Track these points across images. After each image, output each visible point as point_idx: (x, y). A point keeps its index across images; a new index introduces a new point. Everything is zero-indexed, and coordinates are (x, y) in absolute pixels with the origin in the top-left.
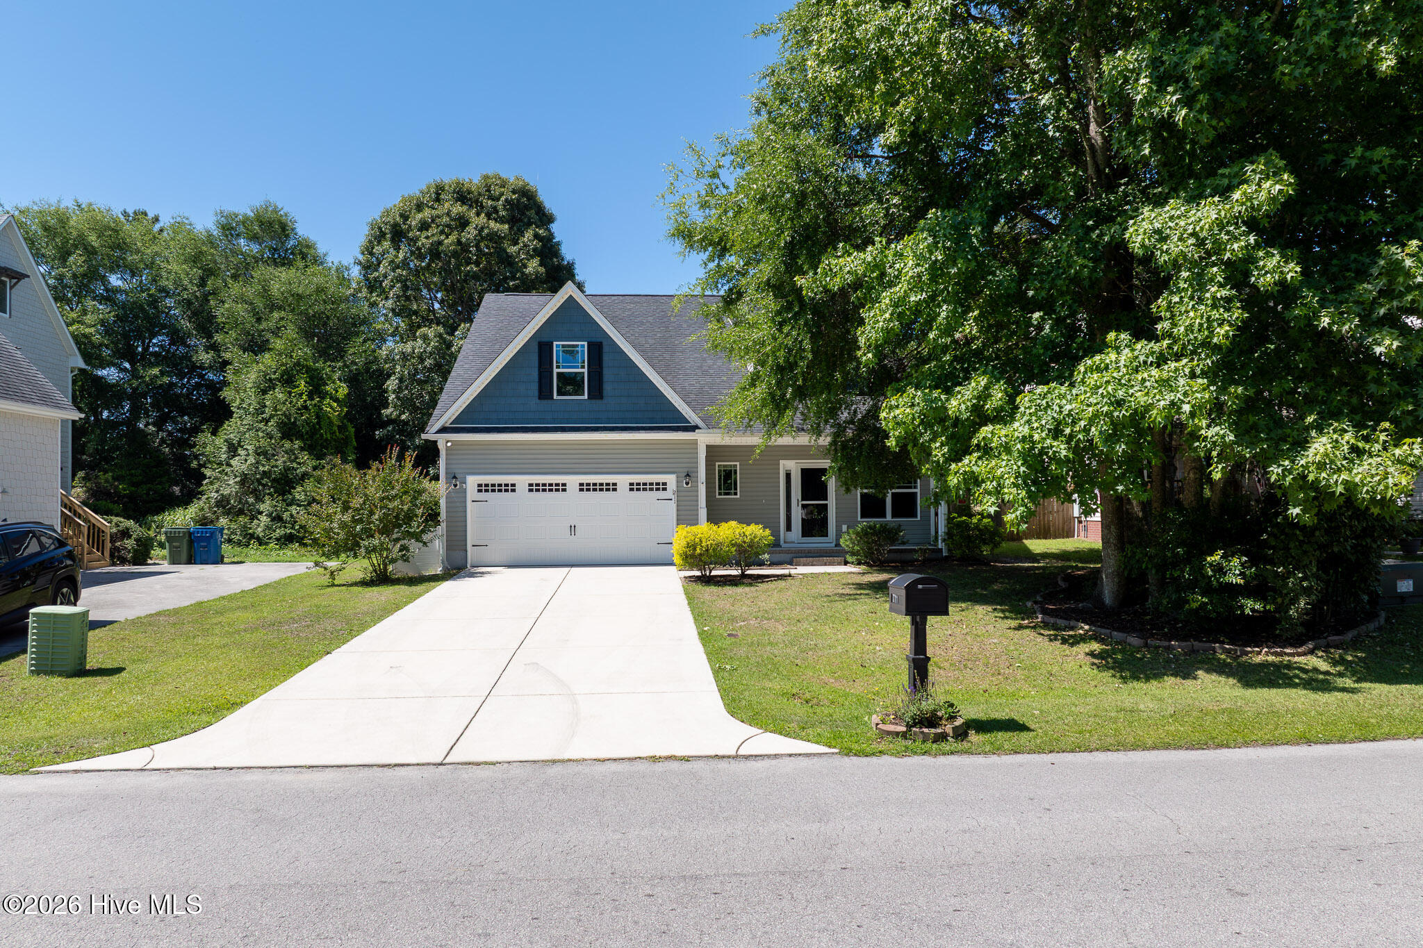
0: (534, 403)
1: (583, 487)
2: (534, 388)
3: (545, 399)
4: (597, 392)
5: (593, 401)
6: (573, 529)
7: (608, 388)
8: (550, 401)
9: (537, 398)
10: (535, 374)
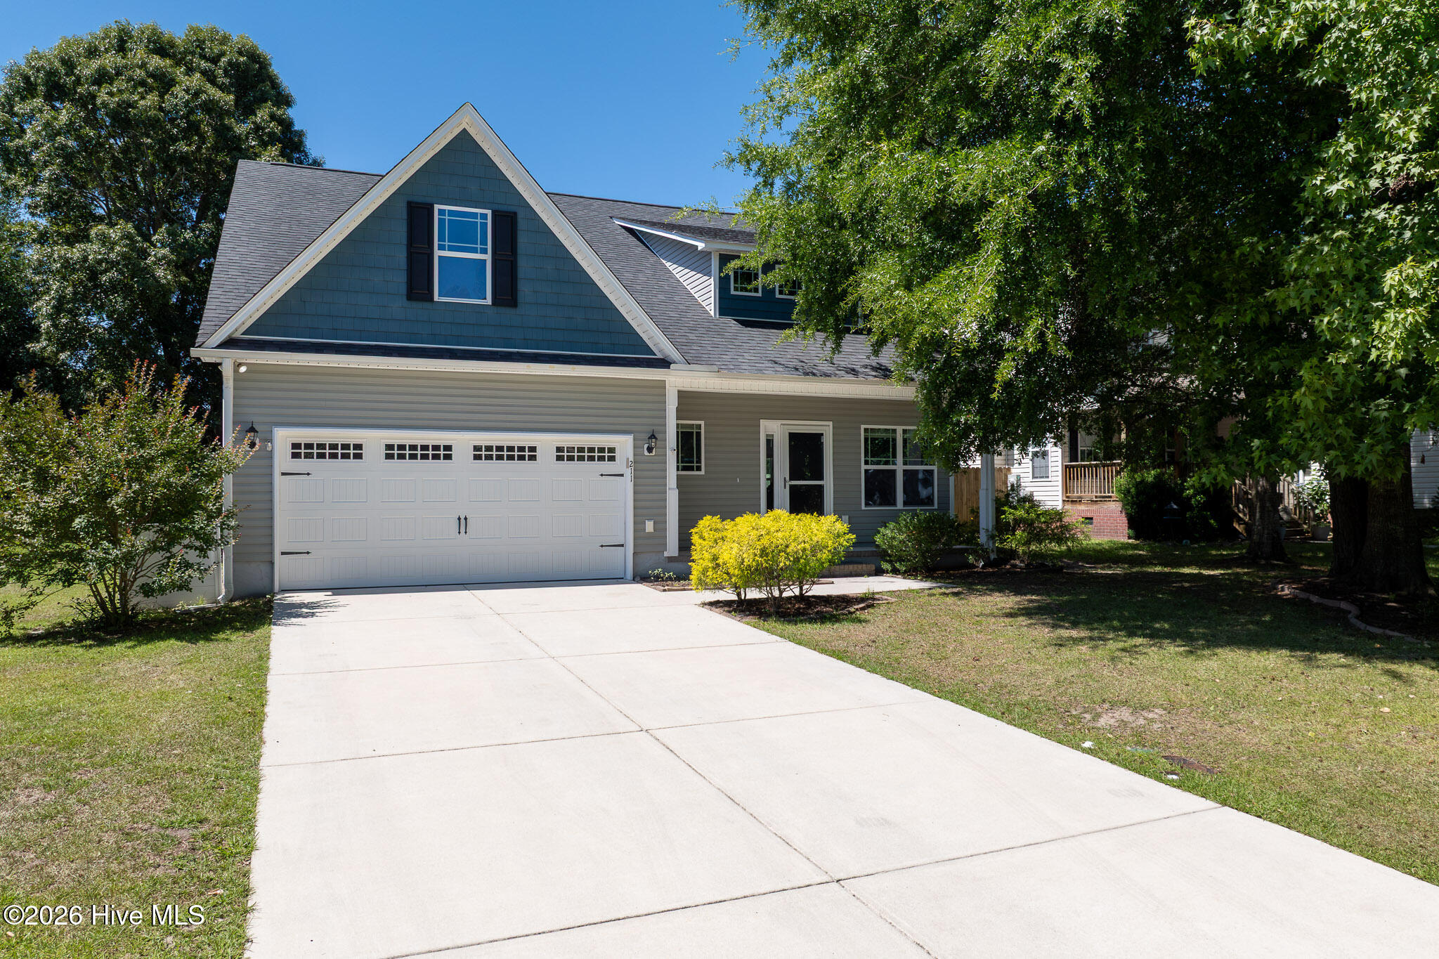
0: (399, 306)
1: (479, 453)
2: (399, 280)
3: (417, 300)
4: (506, 292)
5: (502, 310)
6: (463, 523)
7: (525, 290)
8: (427, 305)
9: (405, 297)
10: (401, 256)
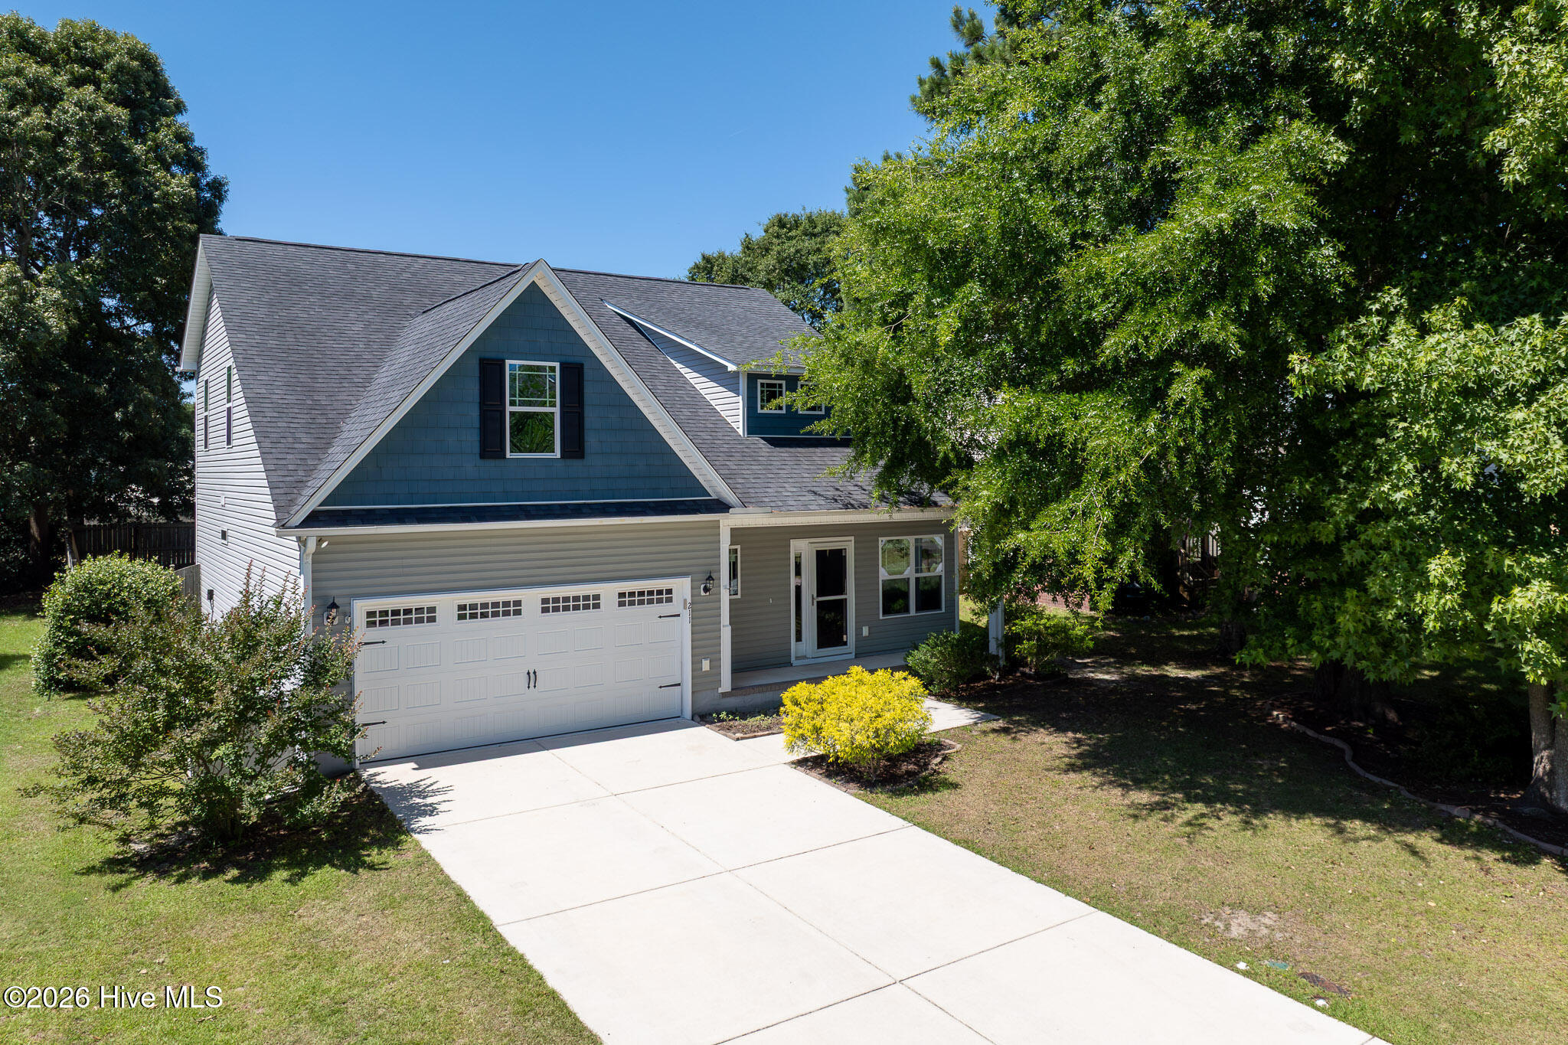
0: (472, 465)
1: (547, 606)
2: (472, 439)
3: (490, 457)
4: (575, 447)
5: (570, 462)
6: (532, 677)
7: (591, 440)
8: (498, 462)
9: (478, 456)
10: (474, 413)
